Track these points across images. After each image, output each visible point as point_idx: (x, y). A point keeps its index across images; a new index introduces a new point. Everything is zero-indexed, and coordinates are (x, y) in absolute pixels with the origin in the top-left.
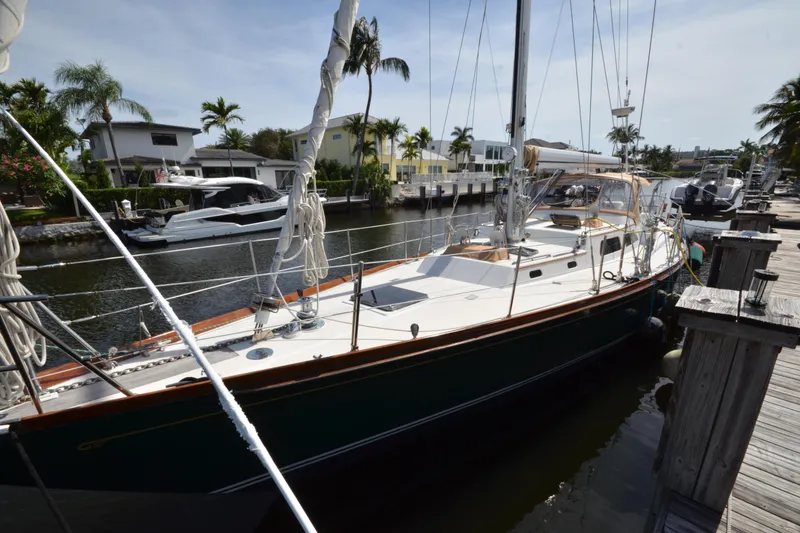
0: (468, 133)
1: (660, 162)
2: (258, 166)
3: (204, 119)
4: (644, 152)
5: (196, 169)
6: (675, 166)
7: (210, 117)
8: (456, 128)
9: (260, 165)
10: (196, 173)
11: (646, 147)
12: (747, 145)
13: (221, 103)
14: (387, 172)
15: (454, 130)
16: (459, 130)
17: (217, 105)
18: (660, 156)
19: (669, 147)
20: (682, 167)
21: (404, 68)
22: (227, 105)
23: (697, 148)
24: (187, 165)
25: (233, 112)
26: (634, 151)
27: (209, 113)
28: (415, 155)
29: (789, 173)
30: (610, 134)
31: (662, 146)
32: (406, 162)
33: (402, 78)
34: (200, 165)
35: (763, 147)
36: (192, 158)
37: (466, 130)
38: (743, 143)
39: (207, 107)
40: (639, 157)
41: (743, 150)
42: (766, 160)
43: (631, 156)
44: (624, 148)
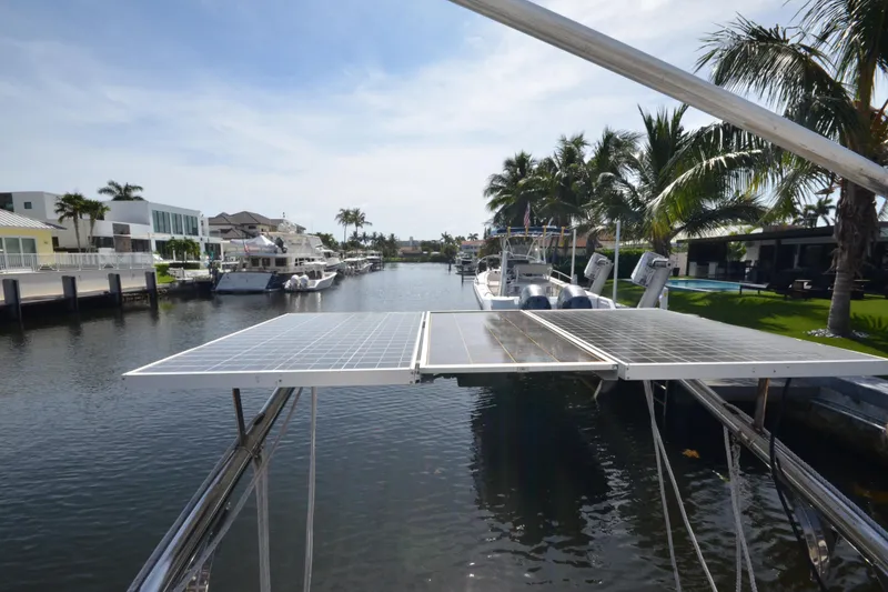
0: (135, 194)
1: (387, 249)
4: (374, 238)
6: (399, 253)
8: (112, 183)
11: (375, 234)
12: (446, 237)
15: (105, 185)
16: (118, 188)
18: (386, 242)
19: (393, 235)
20: (405, 254)
23: (411, 238)
26: (365, 237)
30: (339, 216)
37: (128, 188)
38: (443, 235)
40: (369, 243)
41: (443, 241)
43: (362, 243)
44: (355, 234)
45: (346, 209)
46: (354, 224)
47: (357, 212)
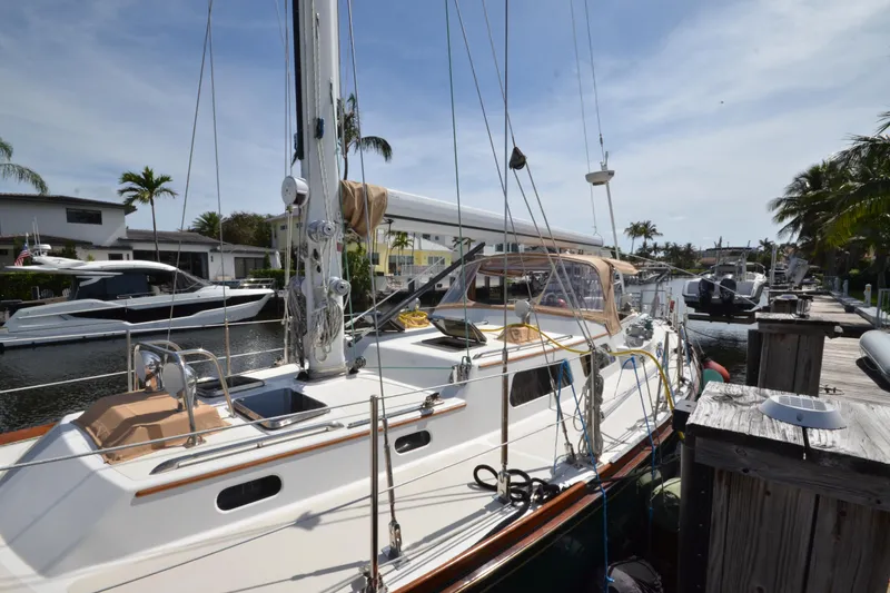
1: (682, 259)
2: (211, 251)
3: (122, 192)
4: (666, 249)
5: (124, 253)
6: (698, 264)
7: (131, 189)
9: (214, 250)
10: (125, 256)
11: (667, 245)
12: (766, 244)
13: (148, 174)
14: (376, 261)
17: (143, 177)
18: (682, 253)
19: (689, 245)
20: (706, 266)
21: (385, 148)
22: (156, 176)
24: (112, 248)
25: (164, 185)
26: (656, 248)
27: (129, 184)
28: (406, 244)
29: (814, 271)
30: (627, 229)
31: (682, 244)
32: (396, 252)
33: (384, 158)
34: (129, 248)
35: (783, 246)
36: (120, 240)
38: (761, 242)
39: (128, 177)
40: (661, 254)
41: (762, 249)
42: (787, 258)
43: (653, 254)
44: (645, 244)
45: (635, 223)
46: (643, 237)
47: (646, 225)
